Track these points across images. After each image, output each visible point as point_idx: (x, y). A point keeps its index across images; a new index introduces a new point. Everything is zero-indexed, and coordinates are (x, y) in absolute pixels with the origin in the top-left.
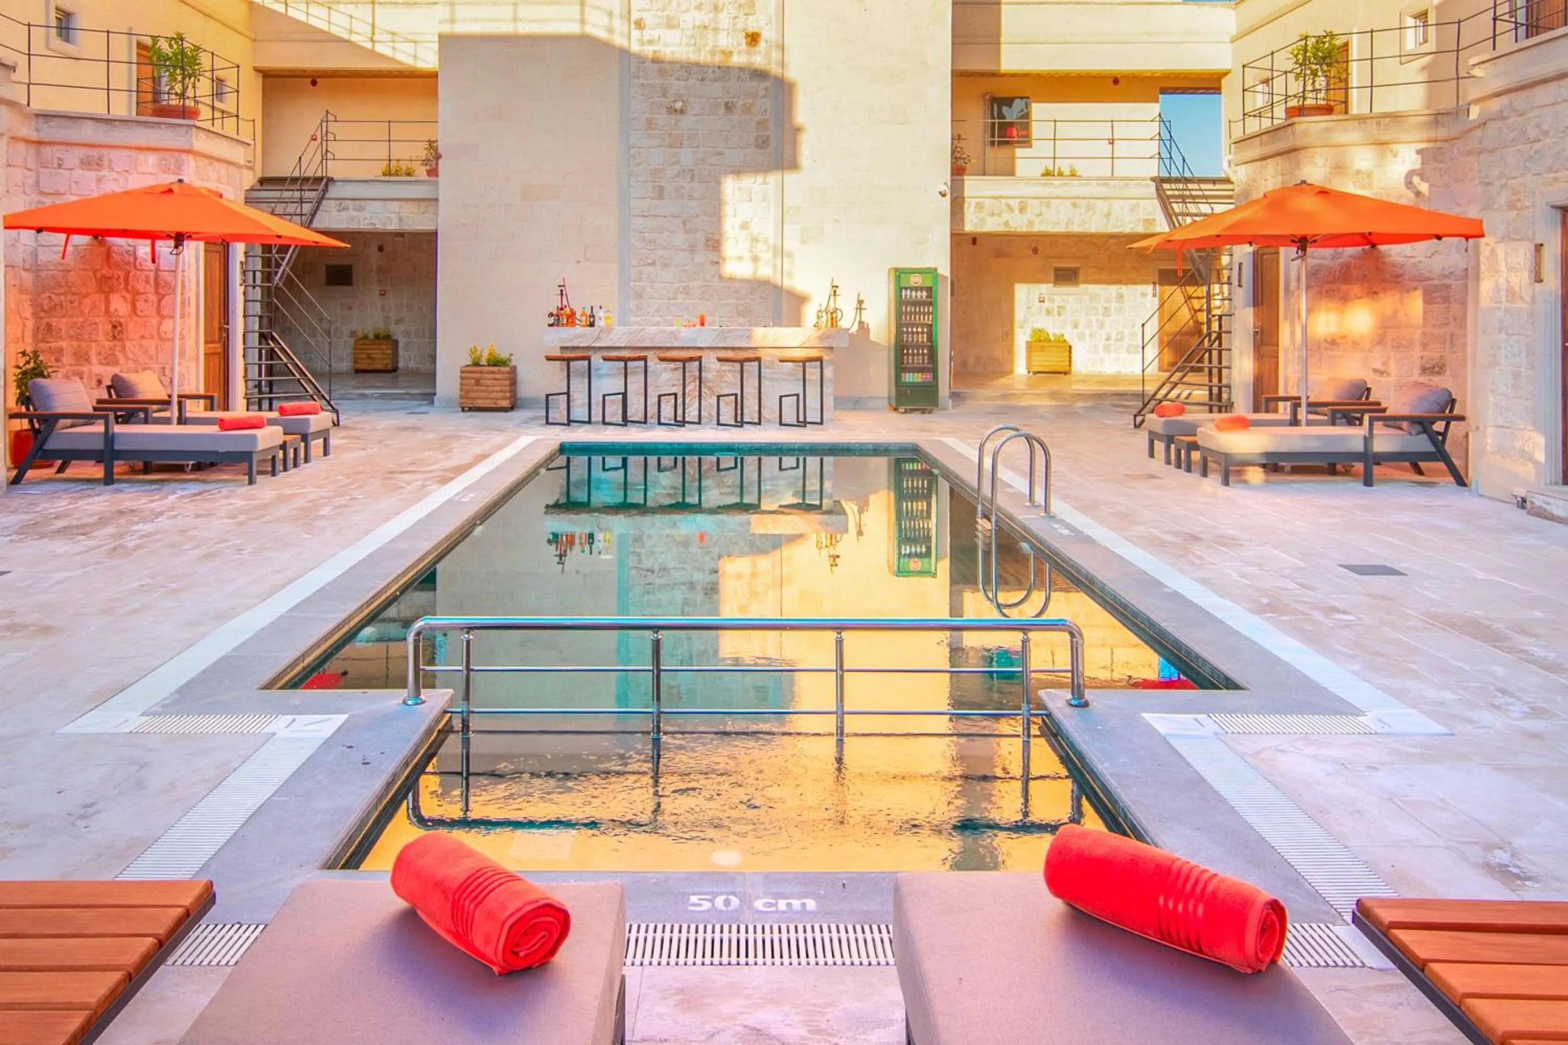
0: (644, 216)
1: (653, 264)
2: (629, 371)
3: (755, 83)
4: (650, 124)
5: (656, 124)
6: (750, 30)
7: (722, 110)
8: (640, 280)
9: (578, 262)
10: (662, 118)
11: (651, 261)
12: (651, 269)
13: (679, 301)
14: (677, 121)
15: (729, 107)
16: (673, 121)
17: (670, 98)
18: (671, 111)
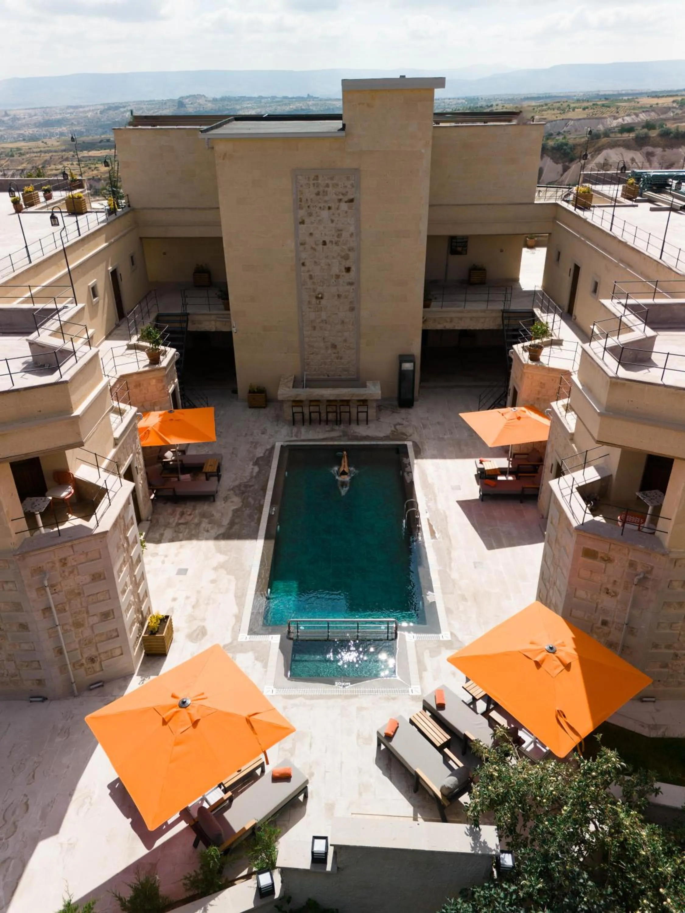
0: (308, 337)
1: (313, 354)
3: (349, 287)
4: (309, 303)
5: (312, 303)
6: (347, 266)
7: (336, 297)
8: (308, 359)
9: (285, 353)
10: (314, 300)
13: (322, 366)
14: (320, 302)
15: (339, 296)
16: (318, 302)
17: (317, 293)
18: (317, 298)
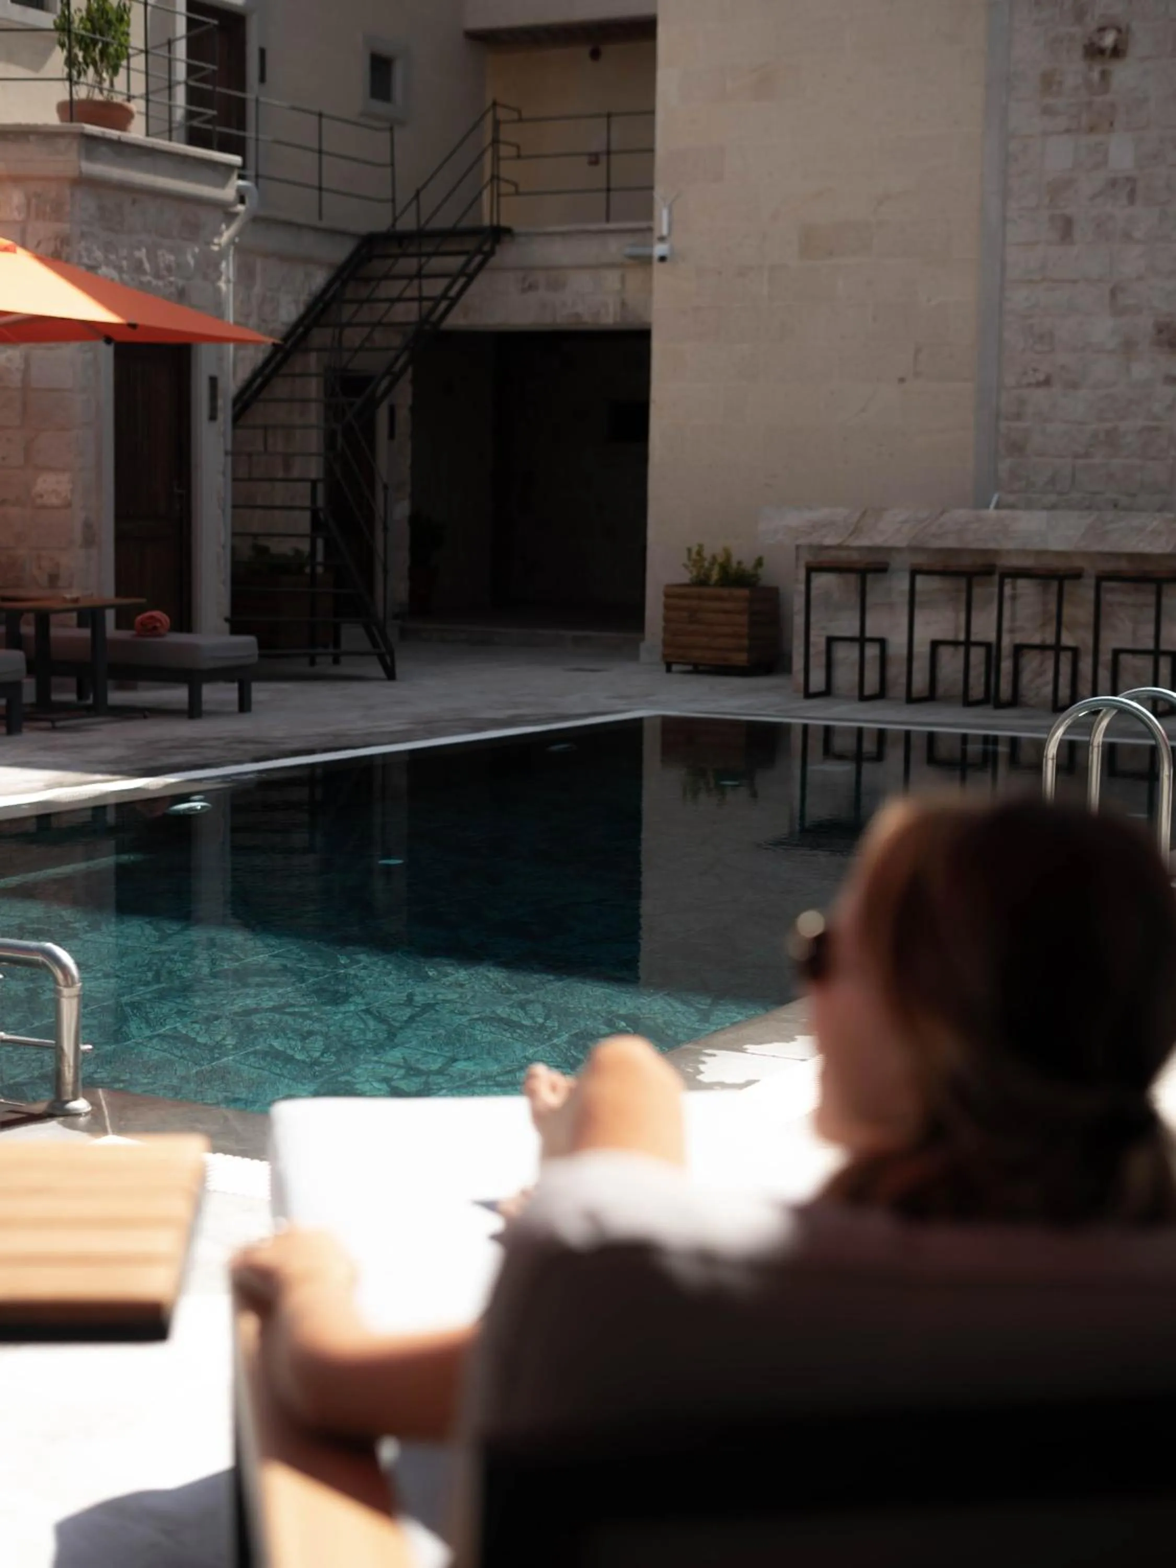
0: (1031, 281)
1: (1047, 382)
2: (918, 599)
4: (1049, 82)
5: (1060, 83)
8: (1018, 416)
9: (902, 380)
10: (1075, 68)
11: (1041, 377)
12: (1040, 393)
13: (1097, 460)
14: (1104, 75)
16: (1095, 75)
17: (1092, 24)
18: (1094, 52)
